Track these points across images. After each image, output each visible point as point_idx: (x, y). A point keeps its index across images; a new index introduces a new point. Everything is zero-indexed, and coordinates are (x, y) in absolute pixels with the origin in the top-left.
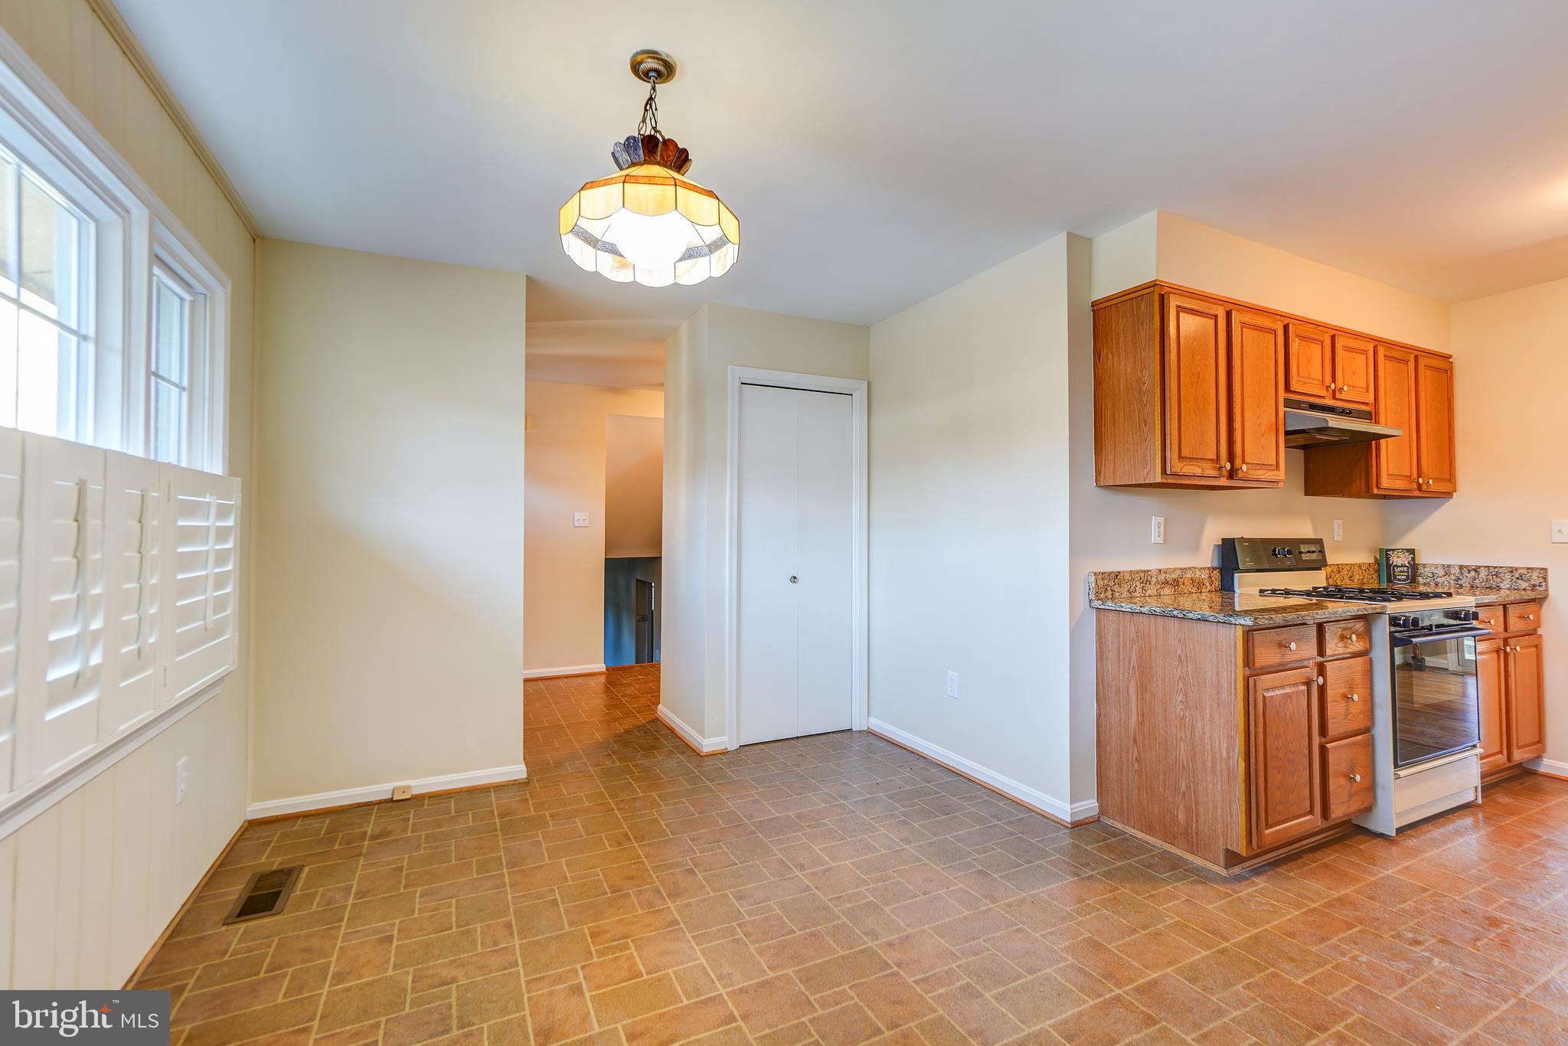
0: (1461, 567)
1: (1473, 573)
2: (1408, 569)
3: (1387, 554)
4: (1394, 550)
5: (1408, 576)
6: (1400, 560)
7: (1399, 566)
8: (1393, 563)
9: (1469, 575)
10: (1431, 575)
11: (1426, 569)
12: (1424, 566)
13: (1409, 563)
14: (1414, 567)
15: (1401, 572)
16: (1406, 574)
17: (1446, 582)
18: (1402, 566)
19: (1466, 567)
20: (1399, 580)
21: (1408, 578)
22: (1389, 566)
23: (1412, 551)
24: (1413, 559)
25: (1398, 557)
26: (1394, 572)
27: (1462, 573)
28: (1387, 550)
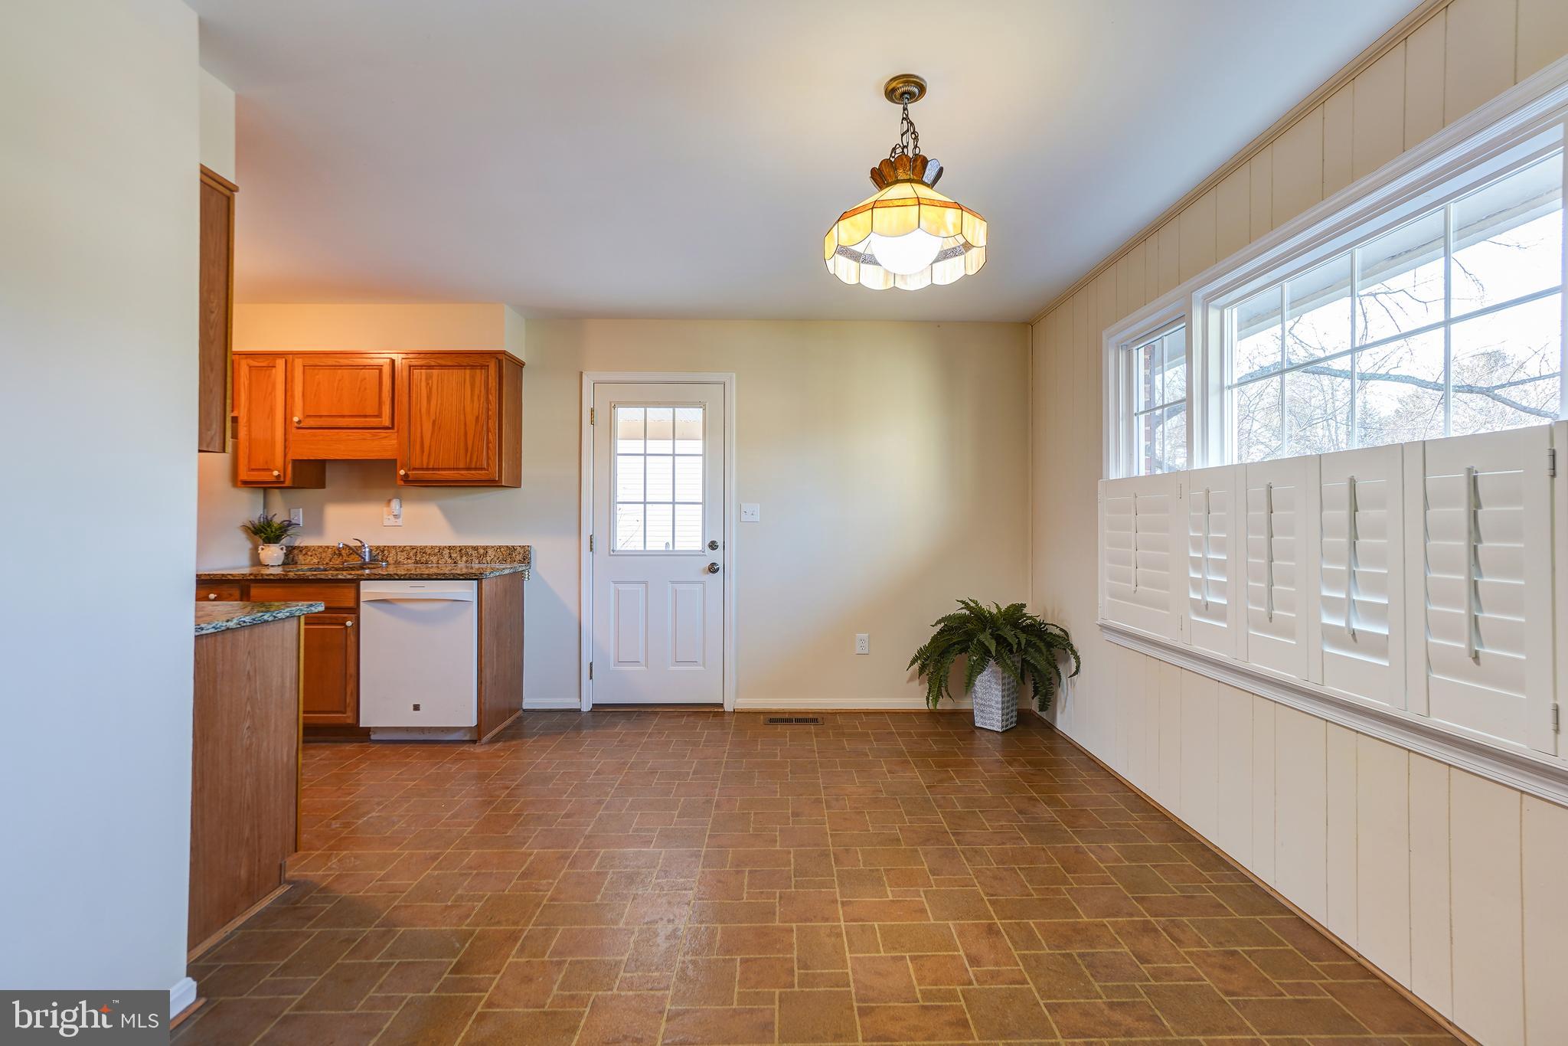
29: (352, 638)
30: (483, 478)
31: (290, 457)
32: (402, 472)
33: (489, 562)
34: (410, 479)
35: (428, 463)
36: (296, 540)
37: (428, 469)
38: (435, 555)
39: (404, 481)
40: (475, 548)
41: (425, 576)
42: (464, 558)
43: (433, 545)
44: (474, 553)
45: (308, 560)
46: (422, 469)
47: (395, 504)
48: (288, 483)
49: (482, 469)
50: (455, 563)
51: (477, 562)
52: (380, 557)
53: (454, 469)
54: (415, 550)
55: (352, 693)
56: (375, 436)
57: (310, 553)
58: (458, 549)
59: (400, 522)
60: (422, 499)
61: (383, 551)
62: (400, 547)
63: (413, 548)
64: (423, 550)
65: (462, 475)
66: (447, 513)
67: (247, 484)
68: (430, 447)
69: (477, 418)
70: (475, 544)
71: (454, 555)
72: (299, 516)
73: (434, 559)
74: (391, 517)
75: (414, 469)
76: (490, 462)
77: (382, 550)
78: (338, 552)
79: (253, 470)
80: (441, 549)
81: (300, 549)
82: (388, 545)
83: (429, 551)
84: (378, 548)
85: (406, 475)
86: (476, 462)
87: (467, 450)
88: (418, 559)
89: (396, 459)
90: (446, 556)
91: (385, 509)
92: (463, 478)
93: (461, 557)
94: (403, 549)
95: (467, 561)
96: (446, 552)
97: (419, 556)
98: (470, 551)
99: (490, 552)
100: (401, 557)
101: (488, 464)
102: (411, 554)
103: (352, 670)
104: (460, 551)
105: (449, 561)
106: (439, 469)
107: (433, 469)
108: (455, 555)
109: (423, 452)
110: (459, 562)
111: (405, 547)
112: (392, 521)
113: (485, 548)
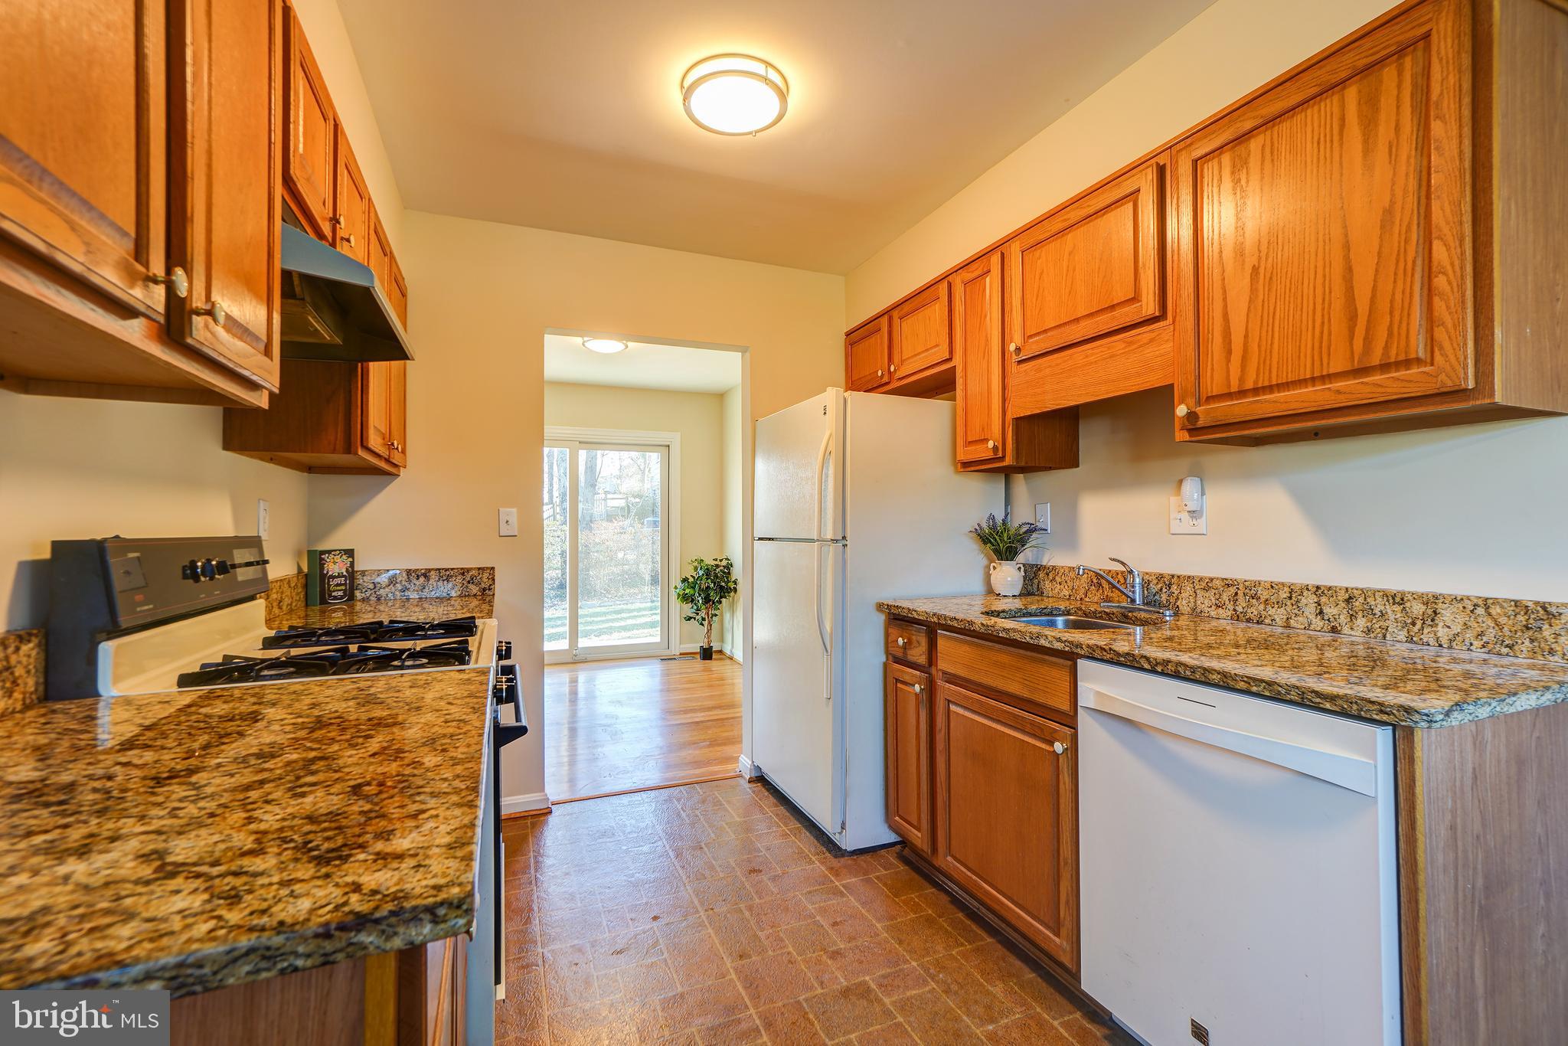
0: (409, 572)
1: (422, 579)
2: (345, 580)
3: (322, 559)
4: (329, 552)
5: (345, 591)
6: (335, 567)
7: (335, 577)
8: (328, 573)
9: (417, 583)
10: (371, 586)
11: (365, 578)
12: (363, 573)
13: (347, 571)
14: (352, 574)
15: (338, 585)
16: (343, 588)
17: (390, 595)
18: (339, 576)
19: (415, 571)
20: (335, 598)
21: (345, 595)
22: (323, 576)
23: (350, 553)
24: (352, 564)
25: (335, 563)
26: (329, 585)
27: (409, 581)
28: (323, 552)
29: (1065, 777)
30: (1414, 390)
31: (1010, 416)
32: (1181, 410)
33: (1445, 642)
34: (1201, 423)
35: (1242, 380)
36: (1043, 555)
37: (1242, 393)
38: (1280, 604)
39: (1190, 431)
40: (1398, 599)
41: (1215, 677)
42: (1361, 622)
43: (1276, 580)
44: (1393, 612)
45: (1056, 590)
46: (1229, 396)
47: (1190, 487)
48: (1009, 461)
49: (1407, 363)
50: (1334, 630)
51: (1402, 635)
52: (1164, 597)
53: (1313, 380)
54: (1233, 590)
55: (1067, 902)
56: (1130, 343)
57: (1058, 579)
58: (1344, 596)
59: (1201, 525)
60: (1248, 475)
61: (1169, 586)
62: (1201, 580)
63: (1228, 584)
64: (1251, 590)
65: (1338, 392)
66: (1306, 502)
67: (966, 465)
68: (1246, 336)
69: (1389, 212)
70: (1393, 585)
71: (1330, 611)
72: (1046, 517)
73: (1279, 614)
74: (1185, 516)
75: (1210, 399)
76: (1440, 334)
77: (1168, 582)
78: (1098, 579)
79: (971, 443)
80: (1295, 593)
81: (1051, 570)
82: (1179, 573)
83: (1264, 595)
84: (1160, 577)
85: (1192, 416)
86: (1387, 347)
87: (1353, 318)
88: (1239, 609)
89: (1172, 386)
90: (1310, 611)
91: (1173, 500)
92: (1343, 401)
93: (1352, 617)
94: (1208, 584)
95: (1369, 631)
96: (1309, 600)
97: (1242, 603)
98: (1379, 606)
99: (1447, 614)
100: (1205, 602)
101: (1432, 342)
102: (1225, 597)
103: (1066, 850)
104: (1348, 601)
105: (1318, 623)
106: (1270, 389)
107: (1256, 391)
108: (1335, 611)
109: (1229, 352)
110: (1346, 630)
111: (1212, 580)
112: (1186, 524)
113: (1432, 602)
